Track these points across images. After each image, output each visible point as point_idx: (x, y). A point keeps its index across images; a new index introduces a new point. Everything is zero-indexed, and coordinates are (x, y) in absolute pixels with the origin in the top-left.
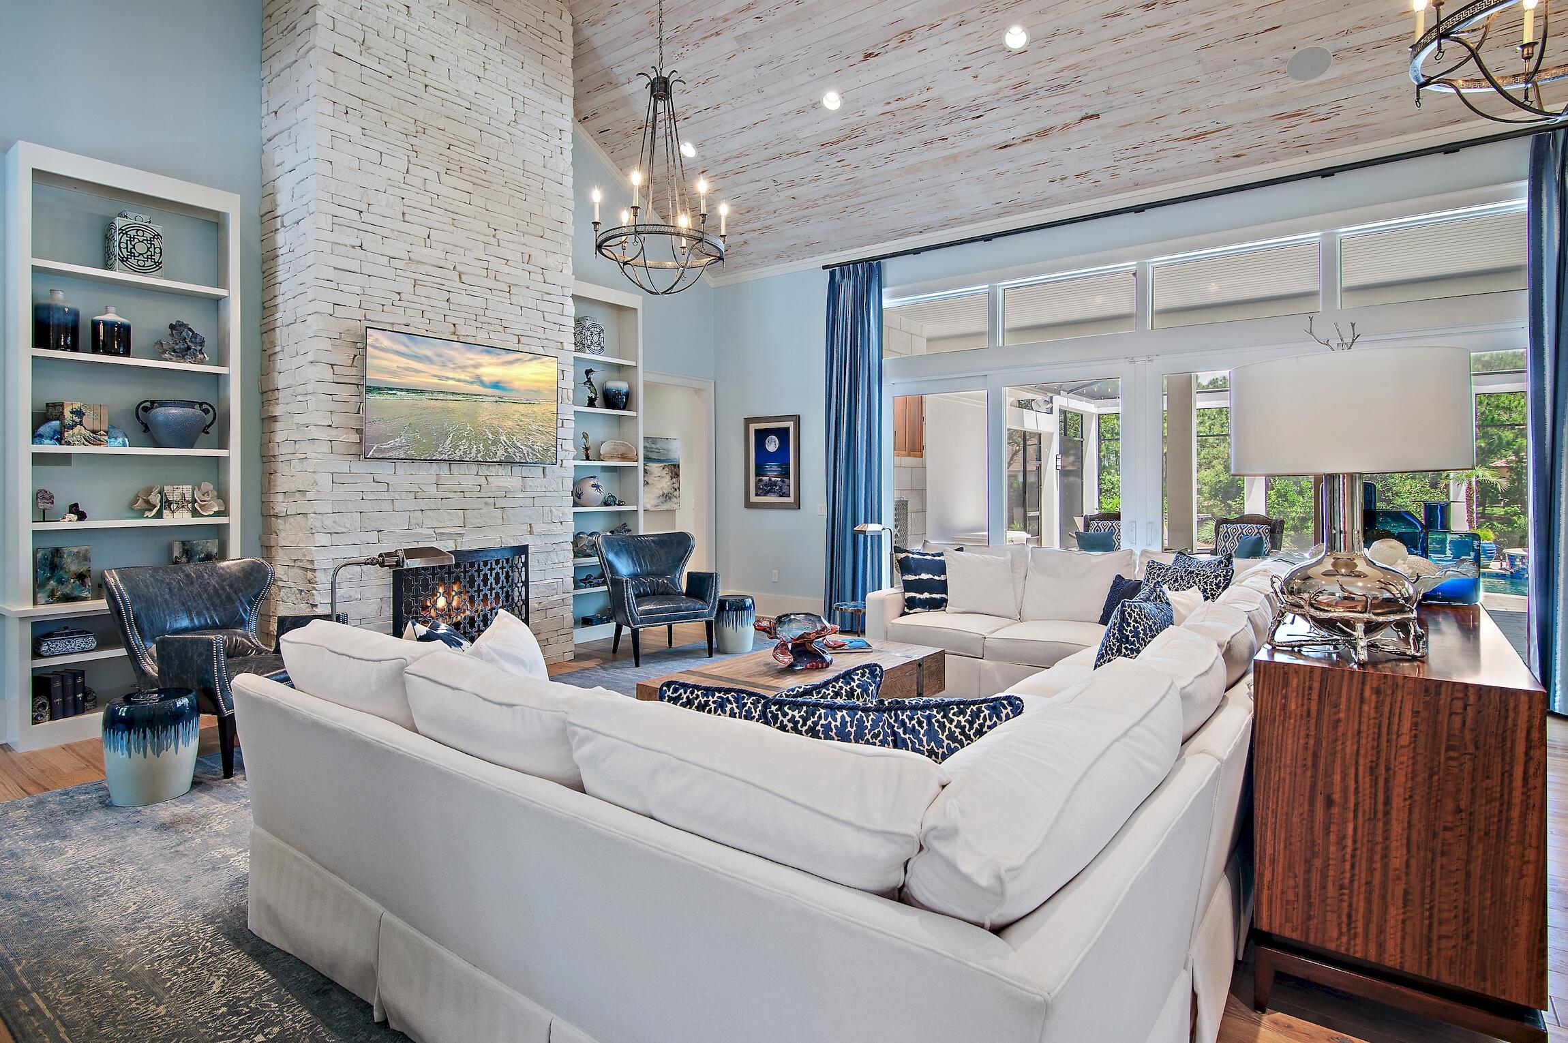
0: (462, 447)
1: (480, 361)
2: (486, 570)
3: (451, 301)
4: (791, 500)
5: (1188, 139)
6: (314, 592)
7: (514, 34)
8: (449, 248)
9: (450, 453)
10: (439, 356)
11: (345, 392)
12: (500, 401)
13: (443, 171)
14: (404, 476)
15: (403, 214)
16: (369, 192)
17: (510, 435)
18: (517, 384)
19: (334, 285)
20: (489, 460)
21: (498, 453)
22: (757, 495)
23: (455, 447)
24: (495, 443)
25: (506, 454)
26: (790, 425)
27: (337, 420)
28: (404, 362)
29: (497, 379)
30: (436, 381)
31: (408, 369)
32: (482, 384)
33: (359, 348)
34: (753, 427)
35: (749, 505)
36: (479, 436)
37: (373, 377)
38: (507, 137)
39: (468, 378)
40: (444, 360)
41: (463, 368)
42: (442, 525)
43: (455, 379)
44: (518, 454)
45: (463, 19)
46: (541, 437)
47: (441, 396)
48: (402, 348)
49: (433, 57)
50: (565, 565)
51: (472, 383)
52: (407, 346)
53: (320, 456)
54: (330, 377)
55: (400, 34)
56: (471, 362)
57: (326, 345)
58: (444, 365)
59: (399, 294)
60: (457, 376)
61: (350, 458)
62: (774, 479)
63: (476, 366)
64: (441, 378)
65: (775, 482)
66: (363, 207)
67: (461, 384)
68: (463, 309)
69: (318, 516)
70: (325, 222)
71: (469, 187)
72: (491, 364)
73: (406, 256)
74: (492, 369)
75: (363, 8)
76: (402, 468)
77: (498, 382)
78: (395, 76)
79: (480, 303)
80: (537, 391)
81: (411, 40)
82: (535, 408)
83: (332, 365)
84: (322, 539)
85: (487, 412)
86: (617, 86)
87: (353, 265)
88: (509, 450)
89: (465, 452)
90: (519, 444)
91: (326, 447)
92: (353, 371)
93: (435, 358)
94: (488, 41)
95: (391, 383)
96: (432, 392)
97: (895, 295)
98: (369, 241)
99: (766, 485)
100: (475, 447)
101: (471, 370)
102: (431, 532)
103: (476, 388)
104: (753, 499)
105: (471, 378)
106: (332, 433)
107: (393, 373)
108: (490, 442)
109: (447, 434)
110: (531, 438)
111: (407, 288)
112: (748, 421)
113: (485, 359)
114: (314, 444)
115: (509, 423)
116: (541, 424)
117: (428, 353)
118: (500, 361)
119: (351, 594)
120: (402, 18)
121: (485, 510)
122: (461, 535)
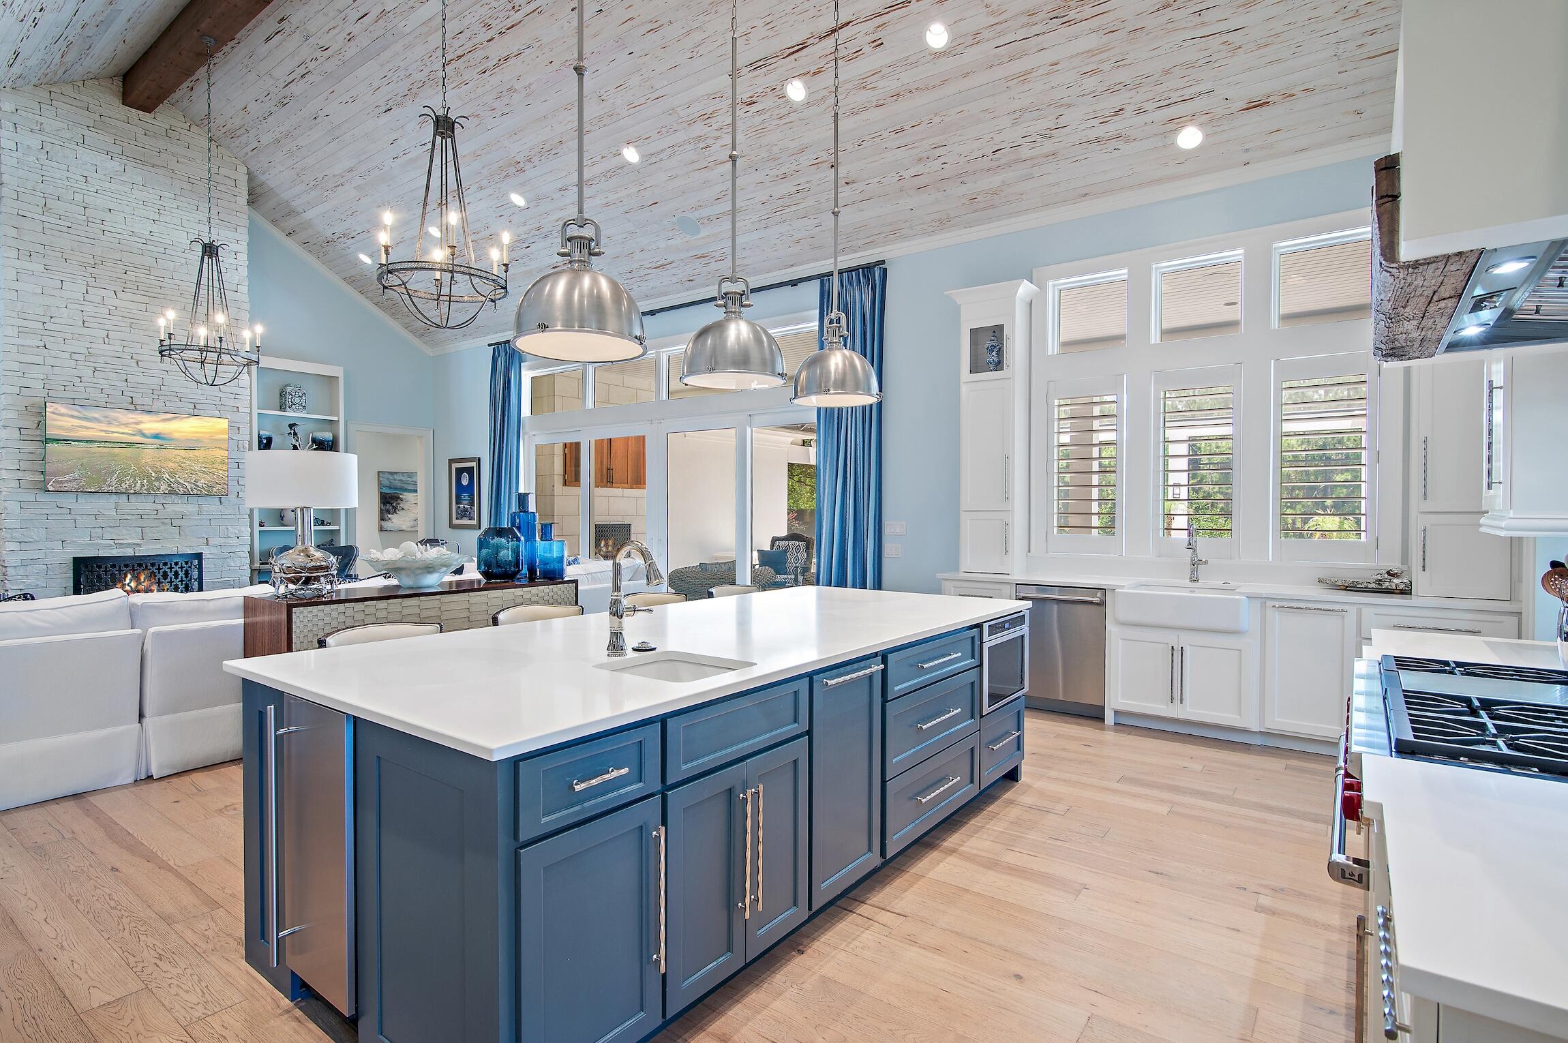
0: (127, 482)
1: (140, 419)
2: (166, 569)
3: (128, 380)
4: (474, 522)
5: (656, 268)
6: (6, 581)
7: (189, 186)
8: (125, 343)
9: (117, 485)
10: (106, 417)
11: (30, 446)
12: (162, 447)
13: (119, 290)
14: (84, 505)
15: (84, 322)
16: (52, 309)
17: (172, 474)
18: (176, 435)
19: (21, 374)
20: (152, 492)
21: (162, 487)
22: (457, 519)
23: (121, 482)
24: (158, 479)
25: (169, 489)
26: (474, 464)
27: (23, 465)
28: (77, 422)
29: (157, 432)
30: (103, 434)
31: (80, 427)
32: (144, 435)
33: (41, 414)
34: (455, 466)
35: (452, 526)
36: (143, 474)
37: (51, 432)
38: (183, 261)
39: (131, 432)
40: (108, 419)
41: (126, 425)
42: (122, 537)
43: (119, 432)
44: (181, 489)
45: (139, 180)
46: (204, 476)
47: (108, 445)
48: (75, 413)
49: (110, 210)
50: (241, 568)
51: (134, 435)
52: (79, 412)
53: (9, 490)
54: (17, 435)
55: (78, 197)
56: (133, 420)
57: (14, 415)
58: (110, 423)
59: (80, 378)
60: (121, 431)
61: (38, 491)
62: (466, 506)
63: (137, 423)
64: (106, 432)
65: (467, 508)
66: (47, 319)
67: (125, 436)
68: (139, 386)
69: (10, 531)
70: (13, 332)
71: (146, 300)
72: (151, 421)
73: (85, 351)
74: (151, 425)
75: (44, 182)
76: (82, 499)
77: (158, 434)
78: (74, 226)
79: (157, 381)
80: (198, 440)
81: (88, 200)
82: (196, 453)
83: (20, 428)
84: (12, 546)
85: (149, 456)
86: (298, 214)
87: (39, 360)
88: (172, 485)
89: (130, 486)
90: (182, 481)
91: (15, 484)
92: (38, 432)
93: (102, 419)
94: (162, 194)
95: (68, 436)
96: (100, 442)
97: (531, 368)
98: (50, 342)
99: (462, 511)
100: (139, 482)
101: (134, 426)
102: (111, 542)
103: (138, 439)
104: (455, 522)
105: (134, 431)
106: (20, 475)
107: (68, 430)
108: (153, 479)
109: (113, 472)
110: (194, 476)
111: (87, 373)
112: (451, 461)
113: (145, 417)
114: (4, 481)
115: (171, 465)
116: (204, 466)
117: (96, 415)
118: (160, 419)
119: (38, 583)
120: (82, 185)
121: (162, 528)
122: (139, 545)
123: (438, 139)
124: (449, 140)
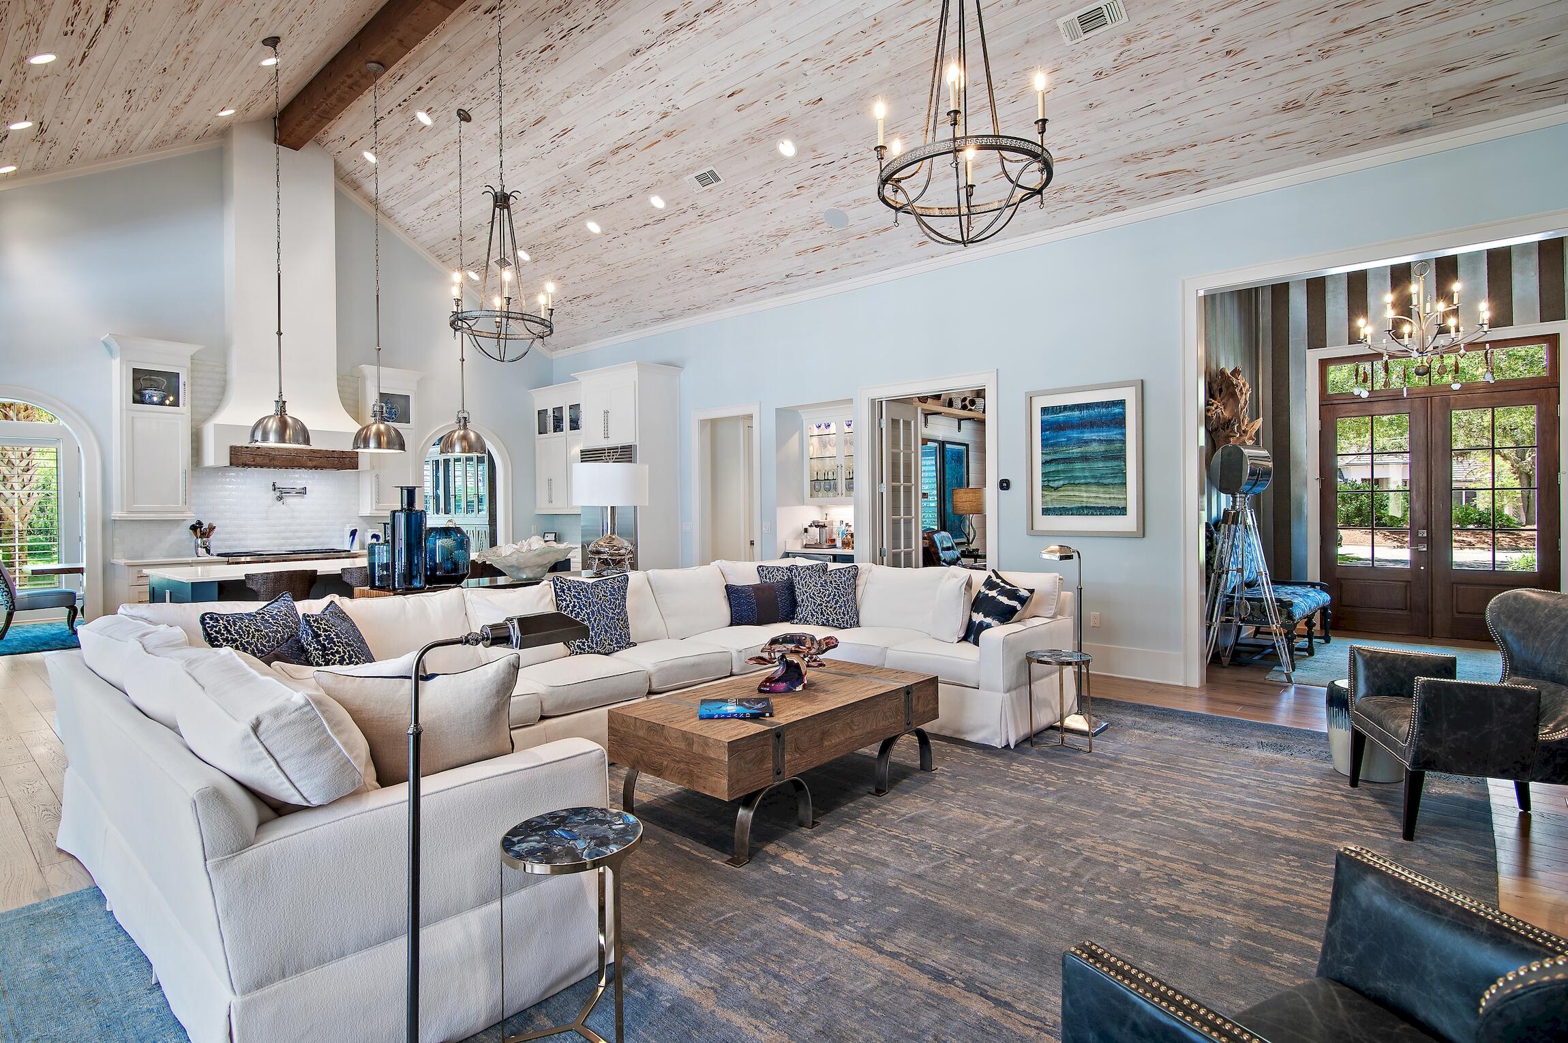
123: (497, 210)
124: (506, 210)
